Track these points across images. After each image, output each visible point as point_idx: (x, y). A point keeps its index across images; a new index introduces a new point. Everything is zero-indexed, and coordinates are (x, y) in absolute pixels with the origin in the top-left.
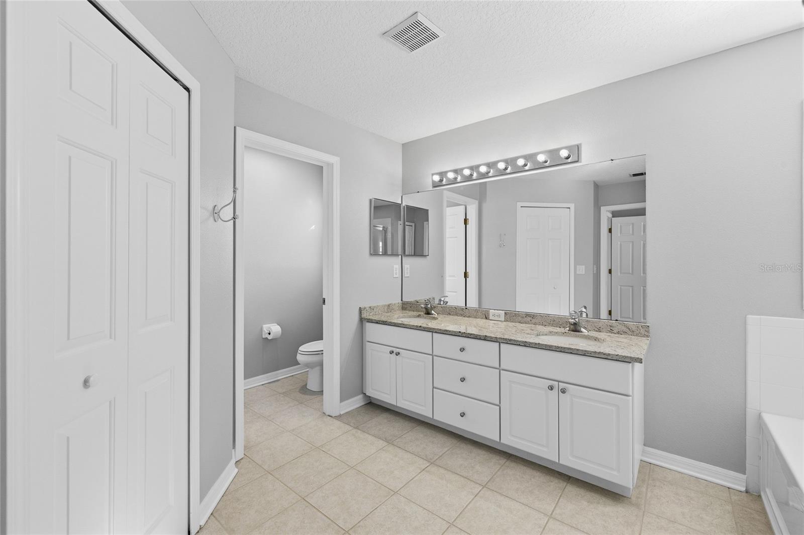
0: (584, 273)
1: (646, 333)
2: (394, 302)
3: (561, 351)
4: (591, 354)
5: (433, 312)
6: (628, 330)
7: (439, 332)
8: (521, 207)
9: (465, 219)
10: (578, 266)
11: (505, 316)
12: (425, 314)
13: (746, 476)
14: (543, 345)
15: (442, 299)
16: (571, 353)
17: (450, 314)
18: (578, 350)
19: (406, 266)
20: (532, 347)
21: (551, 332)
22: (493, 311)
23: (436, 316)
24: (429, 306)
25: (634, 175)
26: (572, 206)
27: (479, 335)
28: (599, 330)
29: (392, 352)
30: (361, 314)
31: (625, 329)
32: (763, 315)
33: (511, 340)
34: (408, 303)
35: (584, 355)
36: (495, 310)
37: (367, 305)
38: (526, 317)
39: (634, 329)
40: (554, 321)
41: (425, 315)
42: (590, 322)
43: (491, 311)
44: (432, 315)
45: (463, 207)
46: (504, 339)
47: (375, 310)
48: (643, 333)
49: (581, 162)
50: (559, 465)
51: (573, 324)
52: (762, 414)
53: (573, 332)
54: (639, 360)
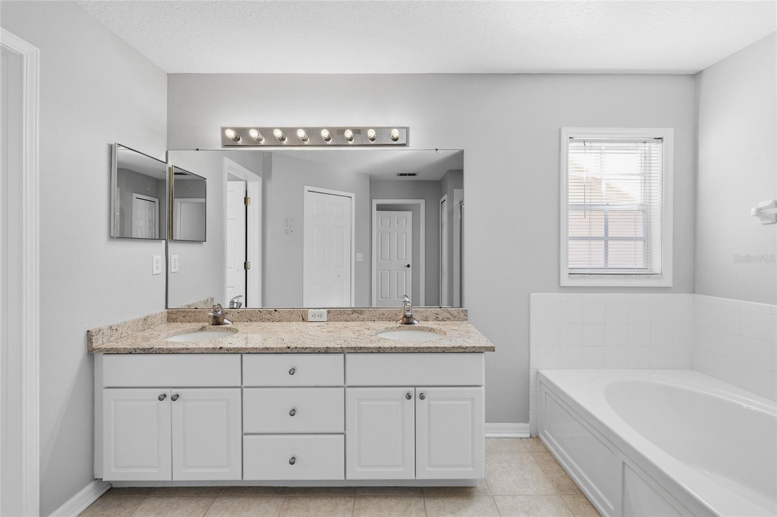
0: (362, 260)
1: (465, 317)
2: (154, 313)
3: (420, 352)
4: (449, 350)
5: (226, 321)
6: (451, 315)
7: (255, 351)
8: (309, 191)
9: (245, 198)
10: (357, 254)
11: (327, 315)
12: (212, 324)
13: (529, 424)
14: (400, 348)
15: (236, 301)
16: (430, 352)
17: (251, 320)
18: (437, 348)
19: (172, 257)
20: (388, 353)
21: (386, 329)
22: (313, 310)
23: (230, 325)
24: (220, 313)
25: (401, 175)
26: (353, 195)
27: (318, 348)
28: (426, 319)
29: (162, 398)
30: (92, 343)
31: (449, 316)
32: (540, 292)
33: (361, 348)
34: (178, 311)
35: (444, 352)
36: (315, 309)
37: (104, 324)
38: (353, 313)
39: (456, 314)
40: (384, 314)
41: (212, 327)
42: (418, 312)
43: (309, 310)
44: (225, 324)
45: (243, 183)
46: (352, 348)
47: (120, 331)
48: (463, 317)
49: (408, 146)
50: (415, 480)
51: (409, 317)
52: (540, 371)
53: (406, 325)
54: (492, 349)
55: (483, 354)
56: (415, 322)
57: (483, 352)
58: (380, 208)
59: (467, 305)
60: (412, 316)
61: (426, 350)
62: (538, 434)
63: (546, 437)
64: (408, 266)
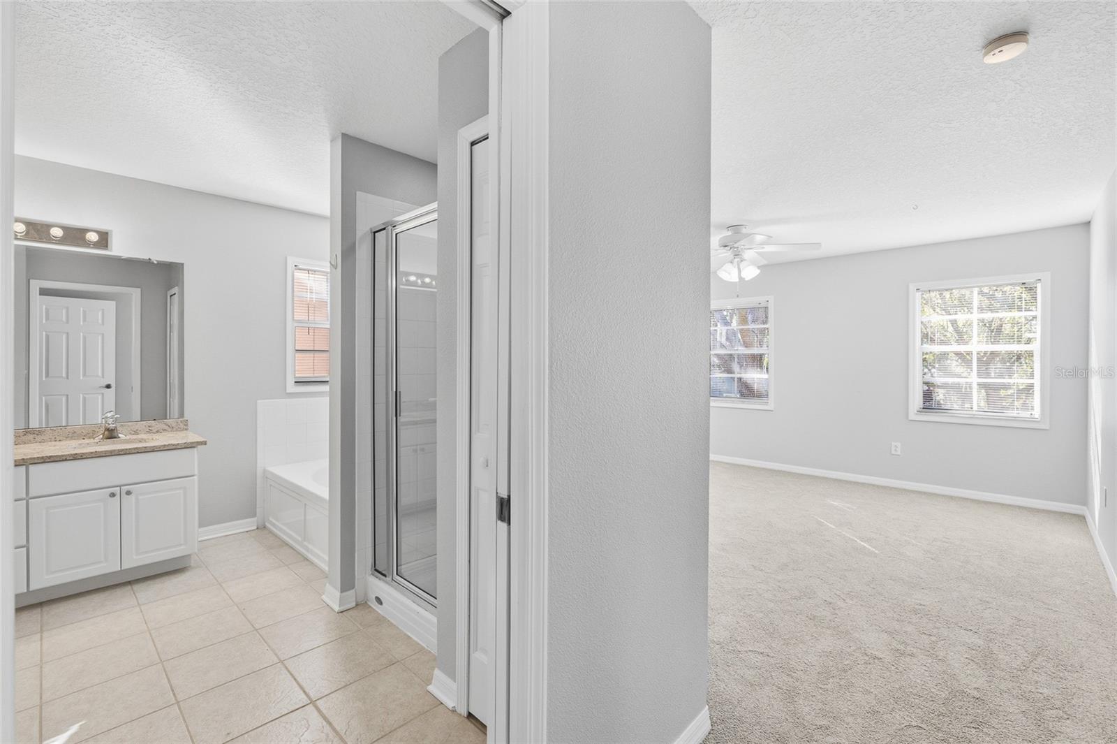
1: (185, 427)
6: (167, 427)
13: (256, 518)
18: (146, 447)
32: (266, 399)
39: (174, 425)
48: (182, 427)
49: (110, 251)
50: (122, 572)
51: (112, 430)
52: (267, 469)
53: (108, 440)
54: (204, 443)
55: (196, 449)
56: (120, 435)
57: (194, 447)
58: (44, 292)
59: (187, 416)
60: (116, 427)
61: (133, 451)
62: (264, 523)
63: (274, 525)
64: (108, 387)
